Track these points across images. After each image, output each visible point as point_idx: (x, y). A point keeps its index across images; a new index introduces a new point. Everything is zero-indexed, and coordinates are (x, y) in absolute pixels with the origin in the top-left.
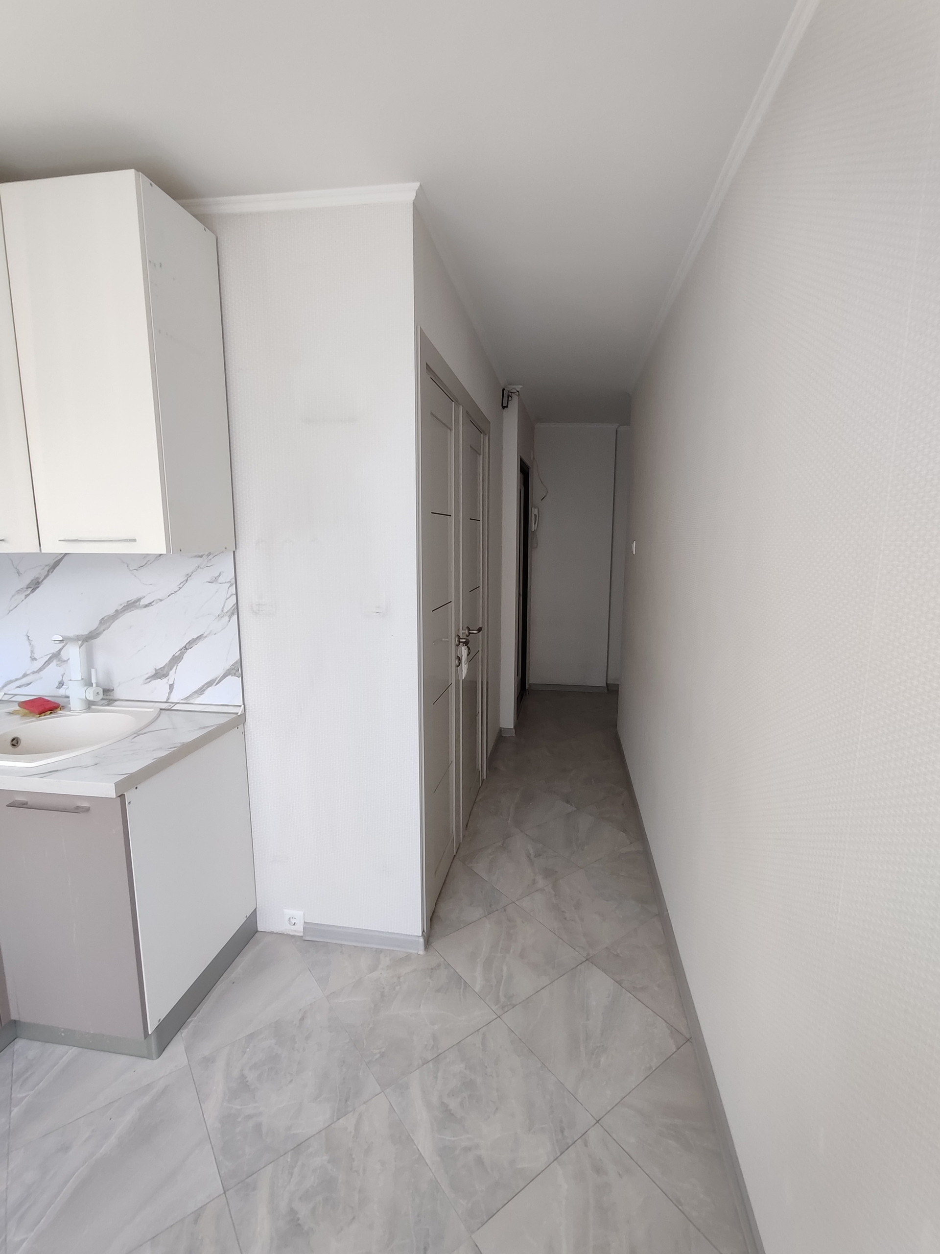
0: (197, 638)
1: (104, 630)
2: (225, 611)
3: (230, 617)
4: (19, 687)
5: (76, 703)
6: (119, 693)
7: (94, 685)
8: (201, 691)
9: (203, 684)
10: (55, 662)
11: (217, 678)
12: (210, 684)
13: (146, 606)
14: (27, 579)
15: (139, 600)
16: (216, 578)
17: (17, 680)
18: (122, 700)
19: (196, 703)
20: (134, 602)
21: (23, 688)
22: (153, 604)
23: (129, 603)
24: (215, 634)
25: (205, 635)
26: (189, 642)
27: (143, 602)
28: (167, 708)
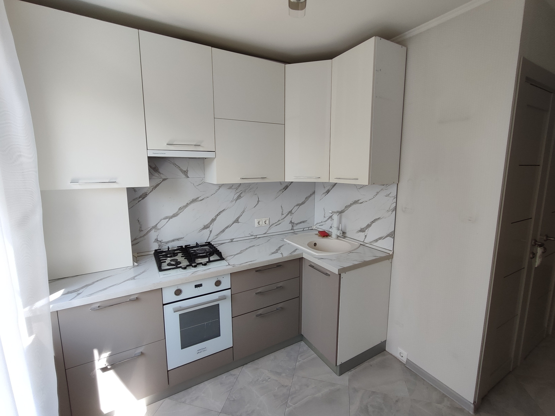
0: (378, 218)
1: (346, 210)
2: (390, 209)
3: (392, 212)
4: (319, 226)
5: (334, 236)
6: (348, 235)
7: (340, 230)
8: (376, 241)
9: (378, 238)
10: (330, 219)
11: (383, 237)
12: (380, 238)
13: (361, 203)
14: (326, 189)
15: (359, 200)
16: (389, 195)
17: (319, 223)
18: (348, 237)
19: (374, 245)
20: (357, 201)
21: (321, 226)
22: (363, 203)
23: (355, 201)
24: (385, 218)
25: (381, 218)
26: (375, 220)
27: (360, 201)
28: (363, 244)
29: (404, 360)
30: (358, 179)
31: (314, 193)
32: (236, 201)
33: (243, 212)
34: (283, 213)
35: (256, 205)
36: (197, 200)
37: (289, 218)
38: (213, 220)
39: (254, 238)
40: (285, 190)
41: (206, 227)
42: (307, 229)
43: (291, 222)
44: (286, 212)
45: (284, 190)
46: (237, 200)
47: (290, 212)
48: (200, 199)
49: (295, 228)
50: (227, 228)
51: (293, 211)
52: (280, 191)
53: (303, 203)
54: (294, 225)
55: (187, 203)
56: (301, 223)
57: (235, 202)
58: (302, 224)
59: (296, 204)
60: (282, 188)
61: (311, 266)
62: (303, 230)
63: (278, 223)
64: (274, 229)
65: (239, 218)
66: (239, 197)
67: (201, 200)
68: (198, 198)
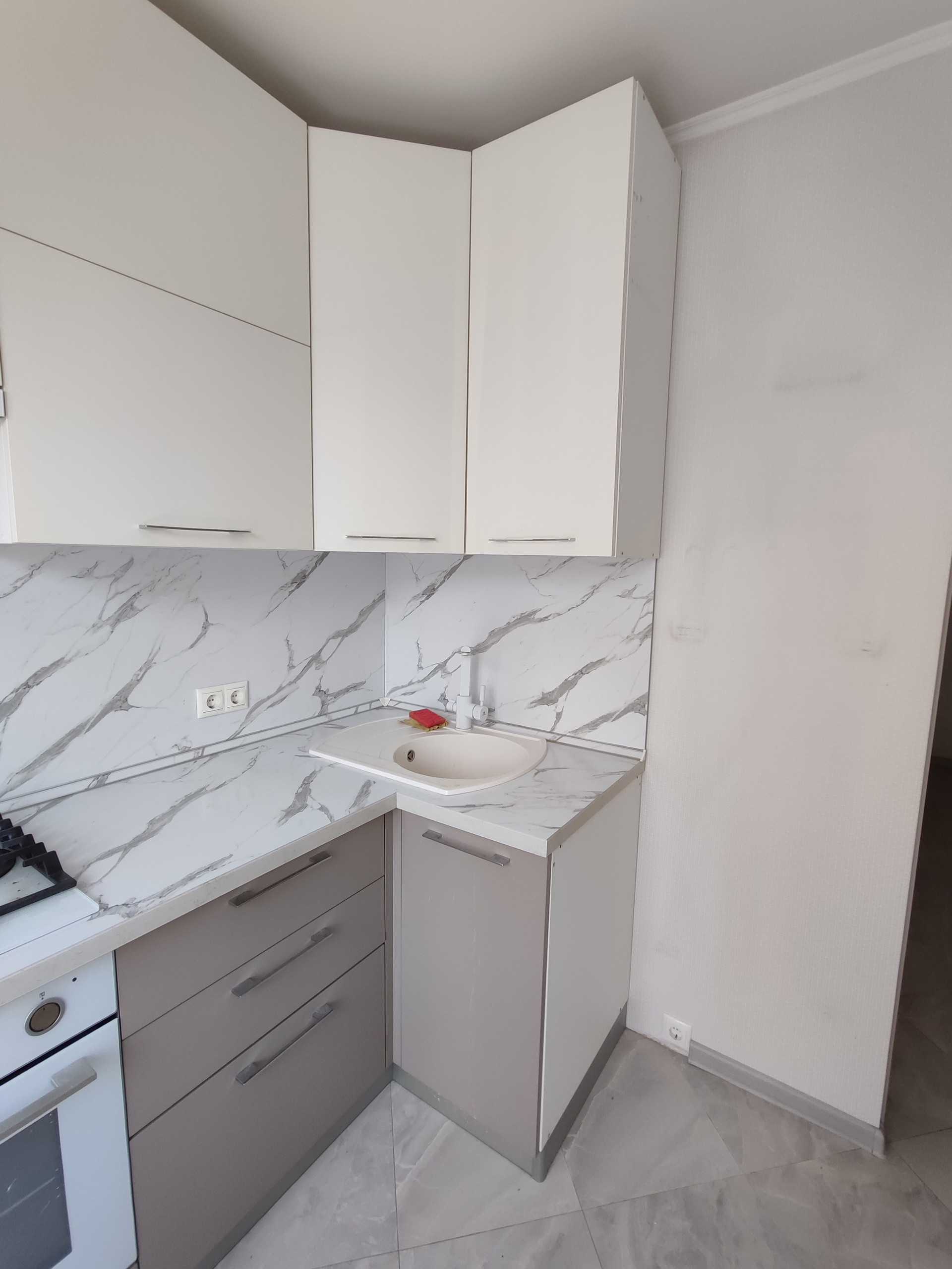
0: (598, 661)
1: (493, 644)
2: (636, 632)
3: (642, 640)
4: (404, 694)
5: (461, 721)
6: (499, 715)
7: (482, 704)
8: (593, 725)
9: (597, 717)
10: (439, 673)
11: (615, 713)
12: (605, 718)
13: (541, 620)
14: (424, 586)
15: (534, 612)
16: (630, 592)
17: (403, 687)
18: (502, 723)
19: (585, 738)
20: (528, 615)
21: (407, 696)
22: (549, 618)
23: (523, 615)
24: (620, 659)
25: (607, 659)
26: (587, 666)
27: (538, 616)
28: (552, 740)
29: (682, 1046)
30: (573, 540)
31: (383, 596)
32: (114, 626)
33: (148, 665)
34: (295, 663)
35: (198, 639)
37: (311, 679)
38: (5, 709)
39: (195, 760)
40: (297, 587)
42: (367, 707)
43: (319, 691)
44: (301, 658)
45: (295, 585)
46: (118, 621)
47: (316, 659)
49: (331, 708)
50: (75, 733)
51: (324, 656)
52: (282, 588)
53: (353, 629)
54: (329, 698)
56: (347, 690)
57: (108, 628)
58: (352, 694)
59: (332, 632)
60: (289, 579)
61: (428, 835)
62: (356, 713)
63: (277, 698)
64: (265, 720)
65: (128, 688)
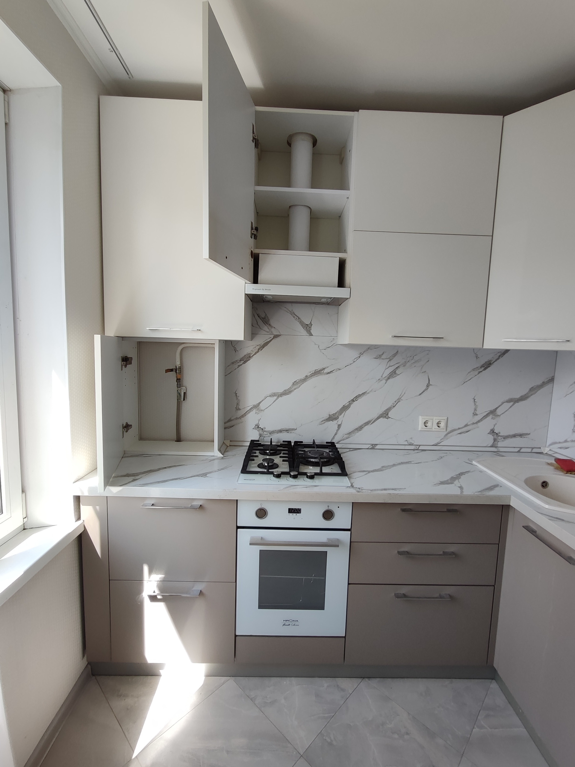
17: (560, 443)
21: (562, 450)
31: (552, 380)
32: (387, 380)
33: (399, 401)
34: (477, 412)
35: (424, 391)
36: (323, 371)
37: (489, 423)
38: (345, 408)
39: (414, 450)
40: (485, 370)
41: (332, 418)
42: (529, 450)
43: (492, 432)
44: (482, 411)
45: (483, 368)
46: (389, 378)
47: (493, 412)
48: (326, 371)
49: (500, 444)
50: (367, 424)
51: (499, 412)
52: (474, 370)
53: (523, 398)
54: (499, 438)
55: (307, 376)
56: (514, 436)
57: (384, 381)
58: (518, 439)
59: (507, 398)
60: (479, 365)
61: (527, 528)
62: (519, 452)
63: (464, 430)
64: (454, 440)
65: (389, 409)
66: (393, 374)
67: (328, 373)
68: (324, 369)
